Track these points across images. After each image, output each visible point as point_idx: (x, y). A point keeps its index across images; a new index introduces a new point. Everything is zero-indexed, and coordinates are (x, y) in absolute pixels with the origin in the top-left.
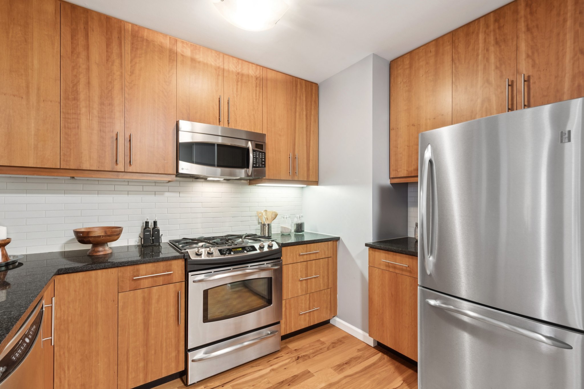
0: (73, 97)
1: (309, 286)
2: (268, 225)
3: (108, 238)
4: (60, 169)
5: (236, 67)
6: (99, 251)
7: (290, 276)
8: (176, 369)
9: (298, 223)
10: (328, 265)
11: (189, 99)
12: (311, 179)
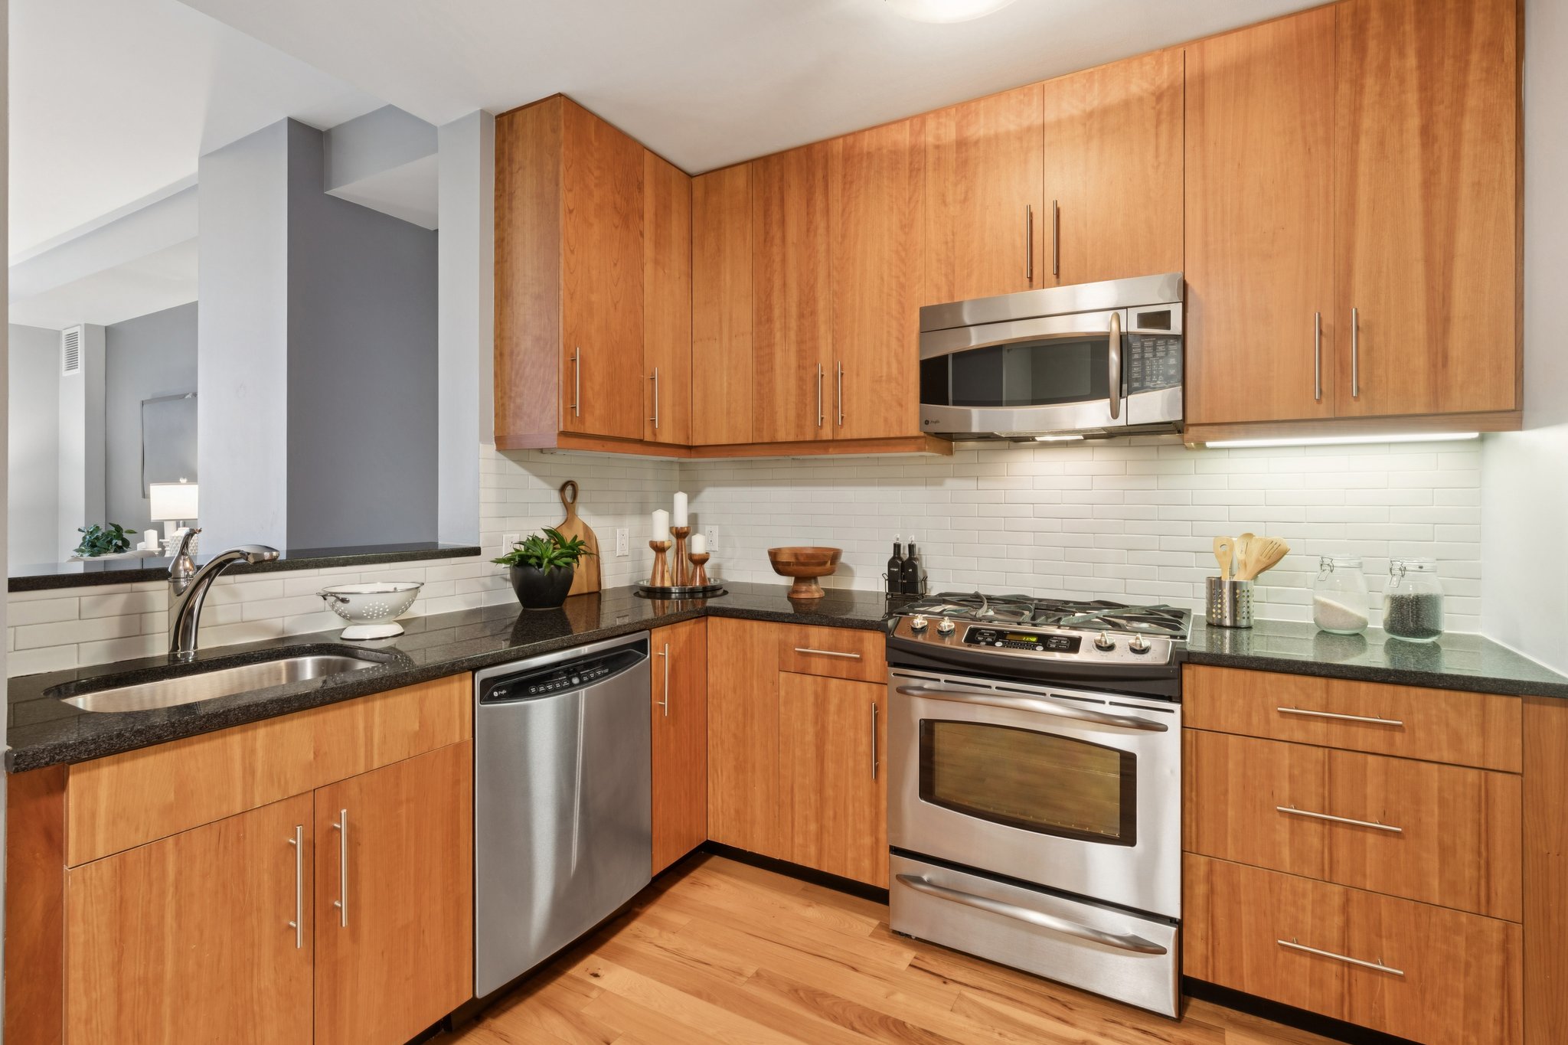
0: (766, 317)
1: (1344, 855)
3: (803, 568)
4: (753, 444)
5: (1083, 100)
7: (1233, 781)
8: (873, 878)
9: (1399, 593)
10: (1485, 802)
11: (953, 247)
12: (1458, 402)
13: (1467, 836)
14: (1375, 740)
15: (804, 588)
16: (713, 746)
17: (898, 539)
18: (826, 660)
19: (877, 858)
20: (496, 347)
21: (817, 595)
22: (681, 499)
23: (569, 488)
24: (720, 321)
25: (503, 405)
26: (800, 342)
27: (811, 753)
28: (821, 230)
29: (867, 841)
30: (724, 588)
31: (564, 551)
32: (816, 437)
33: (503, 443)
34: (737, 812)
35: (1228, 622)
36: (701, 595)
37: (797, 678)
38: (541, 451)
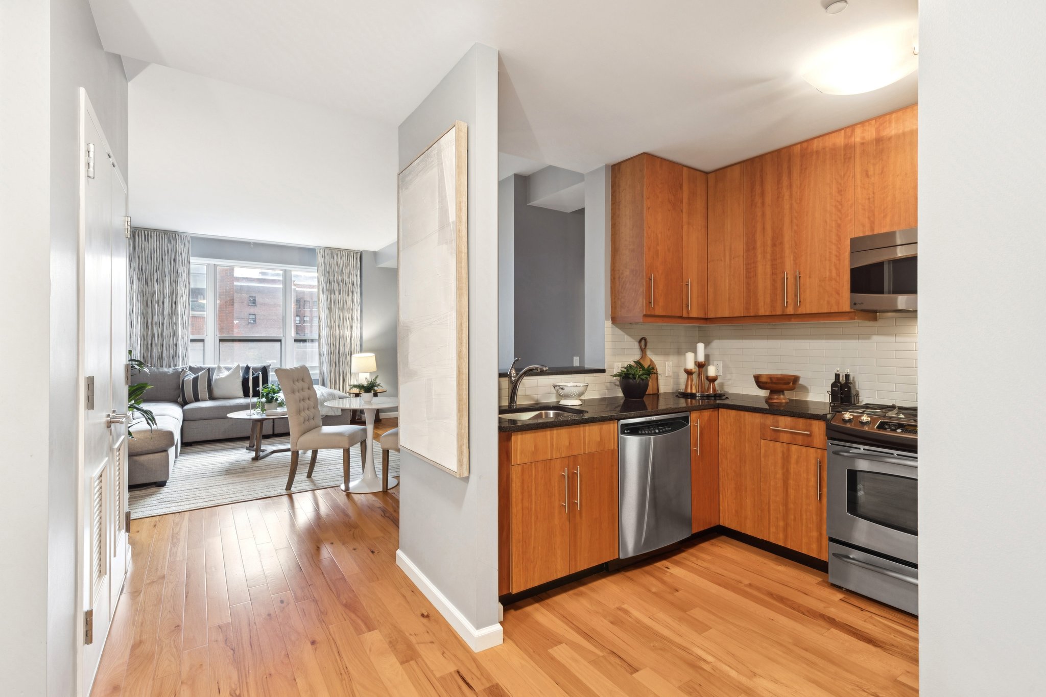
0: (752, 247)
3: (774, 385)
4: (744, 317)
8: (818, 554)
11: (874, 201)
15: (776, 397)
16: (722, 476)
17: (838, 371)
18: (789, 435)
19: (821, 544)
20: (611, 275)
21: (784, 401)
22: (701, 347)
23: (643, 341)
24: (725, 250)
25: (615, 302)
26: (774, 260)
27: (780, 484)
28: (787, 197)
29: (815, 534)
30: (726, 396)
31: (644, 372)
32: (783, 312)
33: (614, 320)
34: (737, 511)
36: (713, 398)
37: (772, 444)
38: (631, 323)
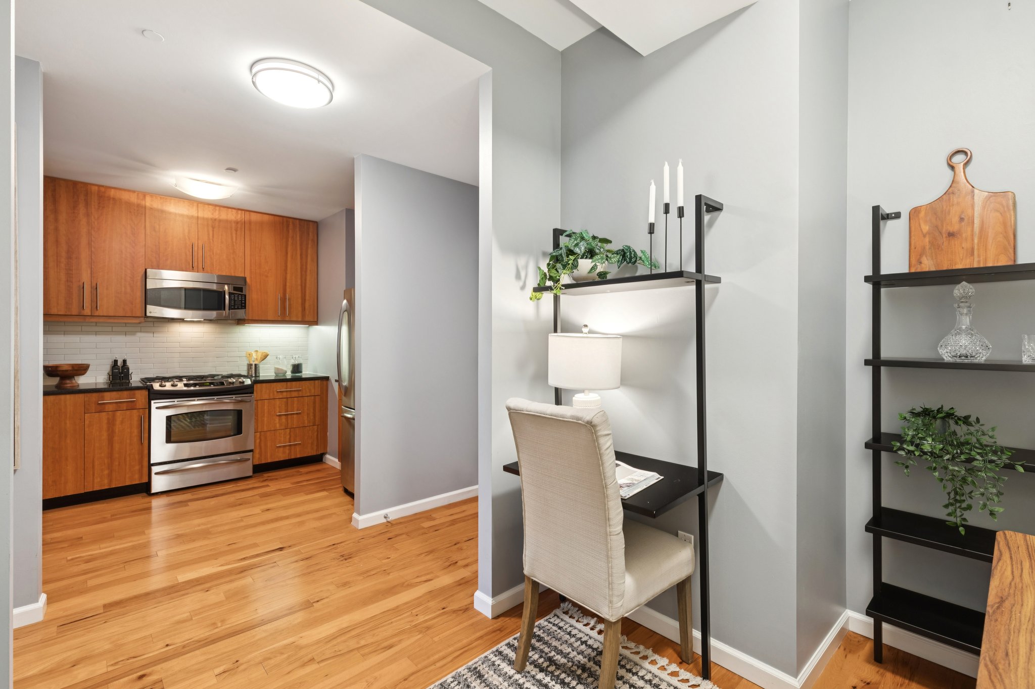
1: (289, 421)
2: (256, 365)
5: (213, 214)
6: (67, 384)
7: (266, 411)
8: (140, 480)
9: (294, 363)
10: (314, 403)
11: (159, 248)
12: (307, 319)
13: (312, 410)
14: (295, 394)
15: (68, 381)
17: (116, 358)
18: (114, 405)
19: (142, 472)
27: (105, 443)
28: (83, 222)
29: (137, 468)
32: (79, 312)
35: (254, 375)
37: (97, 415)
